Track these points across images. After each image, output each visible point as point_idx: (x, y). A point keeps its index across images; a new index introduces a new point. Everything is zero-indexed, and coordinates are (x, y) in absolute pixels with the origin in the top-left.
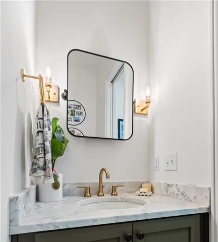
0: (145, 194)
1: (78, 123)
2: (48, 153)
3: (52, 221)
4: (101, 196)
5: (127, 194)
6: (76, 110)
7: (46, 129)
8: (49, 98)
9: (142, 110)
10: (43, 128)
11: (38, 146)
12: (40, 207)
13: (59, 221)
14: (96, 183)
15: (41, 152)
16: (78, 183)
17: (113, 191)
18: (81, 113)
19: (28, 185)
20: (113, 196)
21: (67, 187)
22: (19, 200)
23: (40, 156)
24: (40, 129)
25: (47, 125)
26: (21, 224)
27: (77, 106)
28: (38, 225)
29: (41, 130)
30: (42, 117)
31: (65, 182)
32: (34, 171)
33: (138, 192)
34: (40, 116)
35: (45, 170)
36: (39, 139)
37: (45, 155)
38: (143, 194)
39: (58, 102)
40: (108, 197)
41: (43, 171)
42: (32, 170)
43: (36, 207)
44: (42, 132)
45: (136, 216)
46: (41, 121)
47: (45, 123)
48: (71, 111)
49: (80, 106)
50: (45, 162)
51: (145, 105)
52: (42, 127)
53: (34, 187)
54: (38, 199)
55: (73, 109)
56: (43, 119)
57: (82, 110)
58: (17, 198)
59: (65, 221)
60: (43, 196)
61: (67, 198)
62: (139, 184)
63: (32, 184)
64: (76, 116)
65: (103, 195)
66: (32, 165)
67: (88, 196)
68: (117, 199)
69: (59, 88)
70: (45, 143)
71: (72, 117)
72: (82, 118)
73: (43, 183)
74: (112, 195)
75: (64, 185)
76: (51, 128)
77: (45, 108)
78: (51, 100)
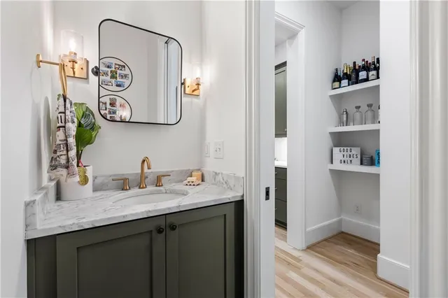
0: (192, 184)
1: (121, 89)
2: (71, 150)
3: (76, 222)
4: (143, 188)
5: (174, 184)
6: (119, 72)
7: (69, 125)
8: (74, 73)
9: (193, 91)
10: (65, 123)
11: (58, 142)
12: (62, 208)
13: (84, 220)
14: (137, 174)
15: (62, 149)
16: (115, 175)
17: (158, 182)
18: (126, 76)
19: (45, 182)
20: (158, 188)
21: (98, 181)
22: (37, 202)
23: (61, 153)
24: (60, 124)
25: (70, 120)
26: (39, 227)
27: (118, 65)
28: (60, 226)
29: (63, 124)
30: (63, 110)
31: (96, 175)
32: (53, 167)
33: (186, 182)
34: (62, 109)
35: (67, 167)
36: (60, 135)
37: (67, 151)
38: (190, 183)
39: (87, 78)
40: (150, 188)
41: (65, 170)
42: (51, 166)
43: (56, 207)
44: (64, 127)
45: (169, 208)
46: (63, 115)
47: (67, 118)
48: (111, 72)
49: (124, 67)
50: (68, 159)
51: (196, 87)
52: (63, 121)
53: (53, 184)
54: (59, 197)
55: (113, 69)
56: (65, 113)
57: (127, 71)
58: (34, 202)
59: (92, 219)
60: (66, 192)
61: (98, 194)
62: (189, 173)
63: (51, 180)
64: (118, 79)
65: (146, 187)
66: (51, 161)
67: (127, 190)
68: (161, 190)
69: (88, 62)
70: (68, 139)
71: (113, 81)
72: (127, 82)
73: (66, 181)
74: (156, 186)
75: (95, 178)
76: (76, 120)
77: (67, 101)
78: (76, 76)
